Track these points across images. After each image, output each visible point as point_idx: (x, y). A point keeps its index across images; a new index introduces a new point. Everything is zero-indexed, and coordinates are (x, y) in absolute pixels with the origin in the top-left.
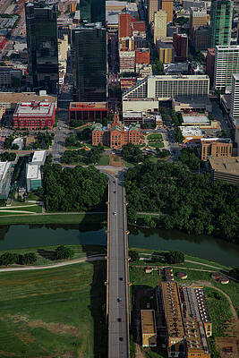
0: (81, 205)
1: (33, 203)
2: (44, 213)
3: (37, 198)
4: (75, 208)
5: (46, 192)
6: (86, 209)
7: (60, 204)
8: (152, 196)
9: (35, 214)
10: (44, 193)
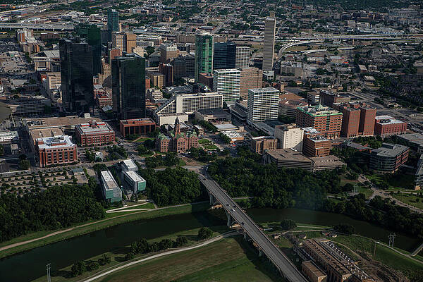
0: (186, 197)
1: (144, 201)
2: (156, 208)
3: (146, 197)
4: (182, 201)
5: (152, 191)
6: (190, 201)
7: (170, 199)
8: (238, 184)
9: (150, 210)
10: (152, 193)
